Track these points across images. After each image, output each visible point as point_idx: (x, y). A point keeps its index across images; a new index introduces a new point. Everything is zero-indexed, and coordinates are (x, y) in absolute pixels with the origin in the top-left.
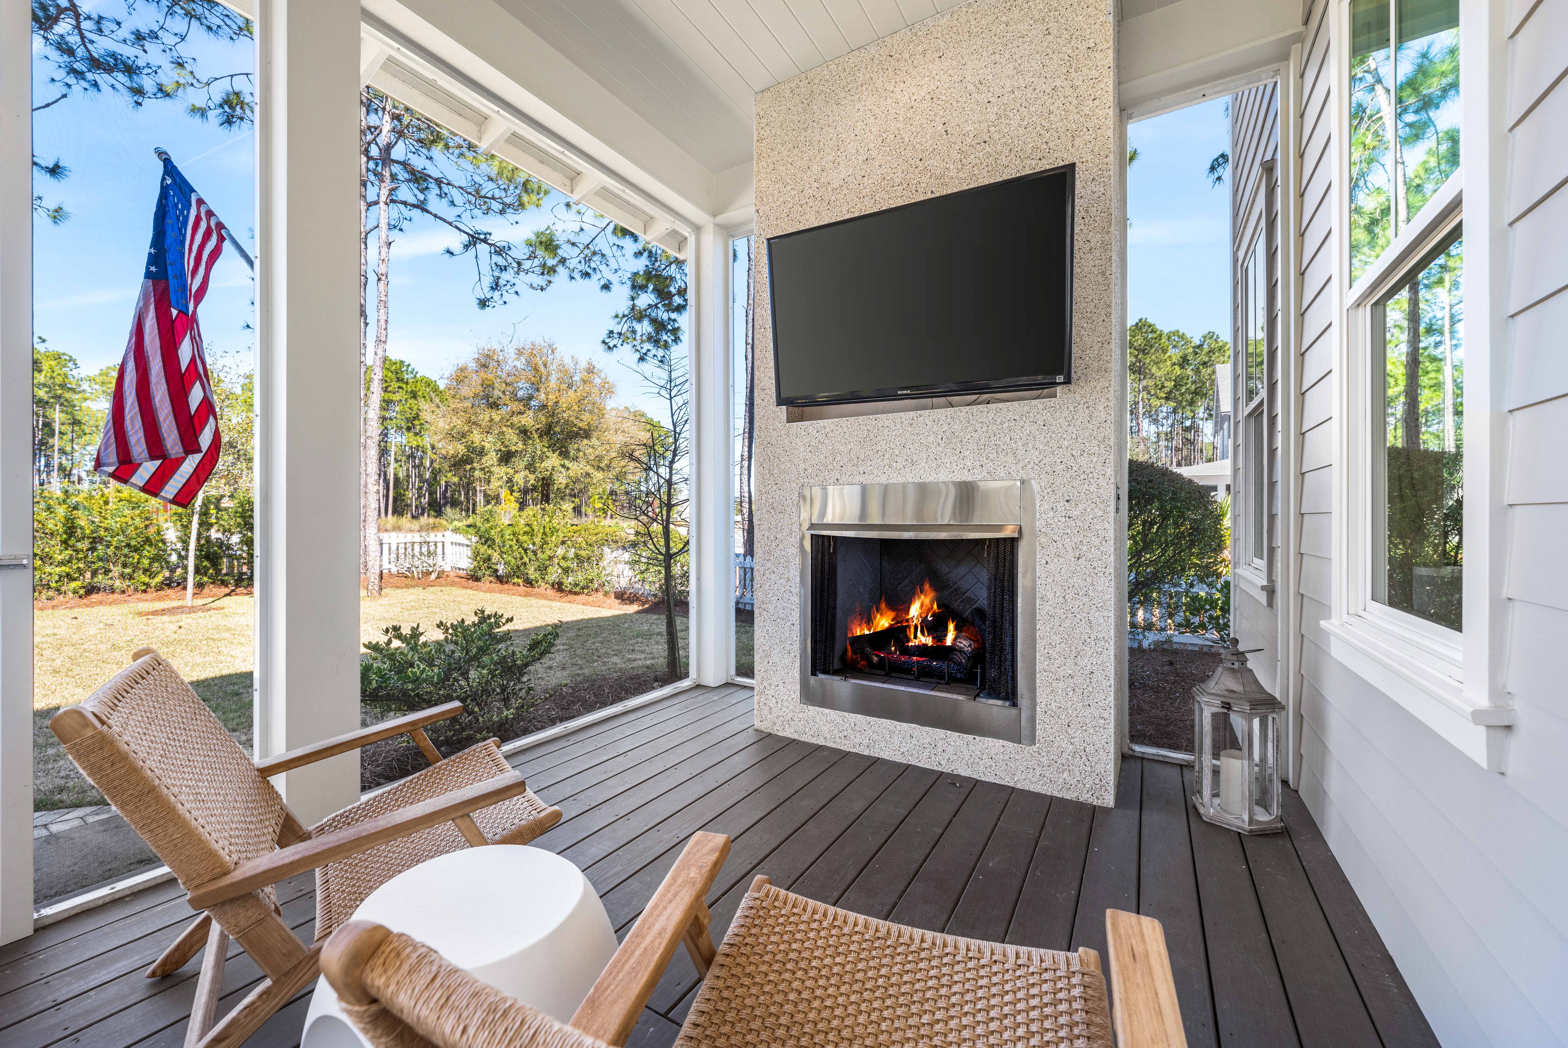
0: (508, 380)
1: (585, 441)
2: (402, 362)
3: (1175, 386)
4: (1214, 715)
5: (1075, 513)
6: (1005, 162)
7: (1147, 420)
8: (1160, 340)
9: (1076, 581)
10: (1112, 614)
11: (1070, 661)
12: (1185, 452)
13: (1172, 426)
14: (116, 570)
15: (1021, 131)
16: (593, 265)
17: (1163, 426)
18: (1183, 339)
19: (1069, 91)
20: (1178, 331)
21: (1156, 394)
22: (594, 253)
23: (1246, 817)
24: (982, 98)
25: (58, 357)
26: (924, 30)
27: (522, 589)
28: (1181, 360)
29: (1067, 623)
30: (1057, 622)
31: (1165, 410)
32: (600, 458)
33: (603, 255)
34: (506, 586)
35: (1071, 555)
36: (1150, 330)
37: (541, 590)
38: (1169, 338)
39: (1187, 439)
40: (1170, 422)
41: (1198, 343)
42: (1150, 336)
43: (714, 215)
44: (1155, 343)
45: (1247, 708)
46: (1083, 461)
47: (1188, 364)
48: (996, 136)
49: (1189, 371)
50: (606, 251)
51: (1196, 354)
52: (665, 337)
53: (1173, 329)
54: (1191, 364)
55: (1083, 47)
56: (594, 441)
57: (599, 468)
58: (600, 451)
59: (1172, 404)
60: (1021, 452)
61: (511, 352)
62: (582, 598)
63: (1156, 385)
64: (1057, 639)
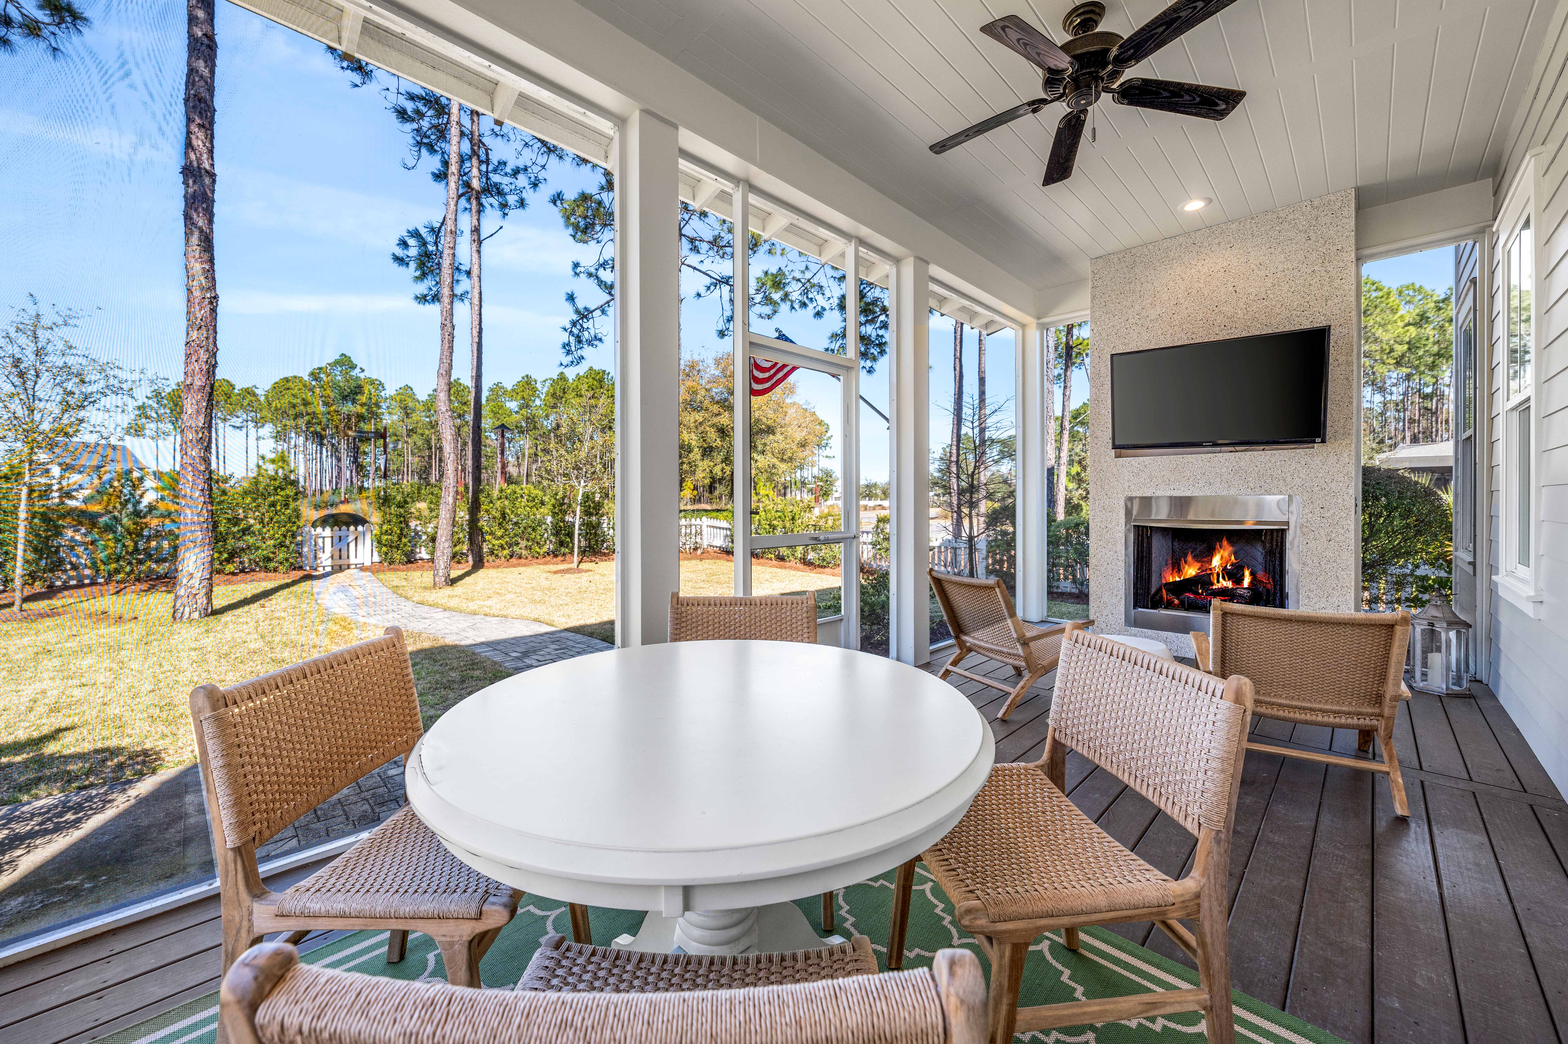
0: (708, 387)
1: (771, 437)
2: (604, 371)
3: (1409, 349)
4: (1423, 630)
5: (1327, 515)
6: (1278, 311)
7: (1370, 389)
8: (1388, 298)
9: (1328, 554)
10: (1353, 573)
11: (1323, 600)
12: (1424, 423)
13: (1405, 394)
14: (523, 543)
15: (1290, 294)
16: (810, 296)
17: (1391, 394)
18: (1420, 293)
19: (1323, 273)
20: (1413, 284)
21: (1381, 359)
22: (813, 286)
23: (1444, 687)
24: (1262, 273)
25: (372, 382)
26: (1219, 231)
27: (775, 562)
28: (1418, 318)
29: (1322, 578)
30: (1314, 577)
31: (1394, 375)
32: (783, 452)
33: (821, 287)
34: (761, 560)
35: (1324, 539)
36: (1374, 287)
37: (792, 564)
38: (1400, 293)
39: (1426, 408)
40: (1401, 389)
41: (1442, 297)
42: (1374, 294)
43: (1039, 319)
44: (1381, 302)
45: (1445, 625)
46: (1333, 485)
47: (1427, 322)
48: (1271, 296)
49: (1429, 330)
50: (824, 283)
51: (1440, 309)
52: (872, 351)
53: (1407, 281)
54: (1432, 322)
55: (1334, 249)
56: (778, 437)
57: (782, 460)
58: (783, 445)
59: (1405, 370)
60: (1289, 479)
61: (710, 362)
62: (827, 570)
63: (1382, 350)
64: (1314, 587)
